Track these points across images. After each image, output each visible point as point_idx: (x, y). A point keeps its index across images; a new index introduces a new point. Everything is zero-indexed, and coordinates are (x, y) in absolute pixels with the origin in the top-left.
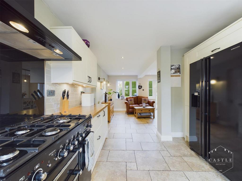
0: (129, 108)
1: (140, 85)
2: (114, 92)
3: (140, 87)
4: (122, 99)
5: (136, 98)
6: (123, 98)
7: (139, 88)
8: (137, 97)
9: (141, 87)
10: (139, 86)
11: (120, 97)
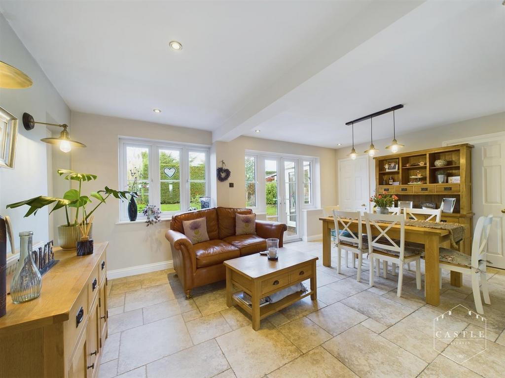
0: (194, 267)
1: (225, 168)
2: (108, 190)
3: (223, 175)
4: (149, 223)
5: (214, 216)
6: (152, 218)
7: (220, 179)
8: (218, 211)
9: (228, 173)
10: (220, 171)
11: (140, 214)
